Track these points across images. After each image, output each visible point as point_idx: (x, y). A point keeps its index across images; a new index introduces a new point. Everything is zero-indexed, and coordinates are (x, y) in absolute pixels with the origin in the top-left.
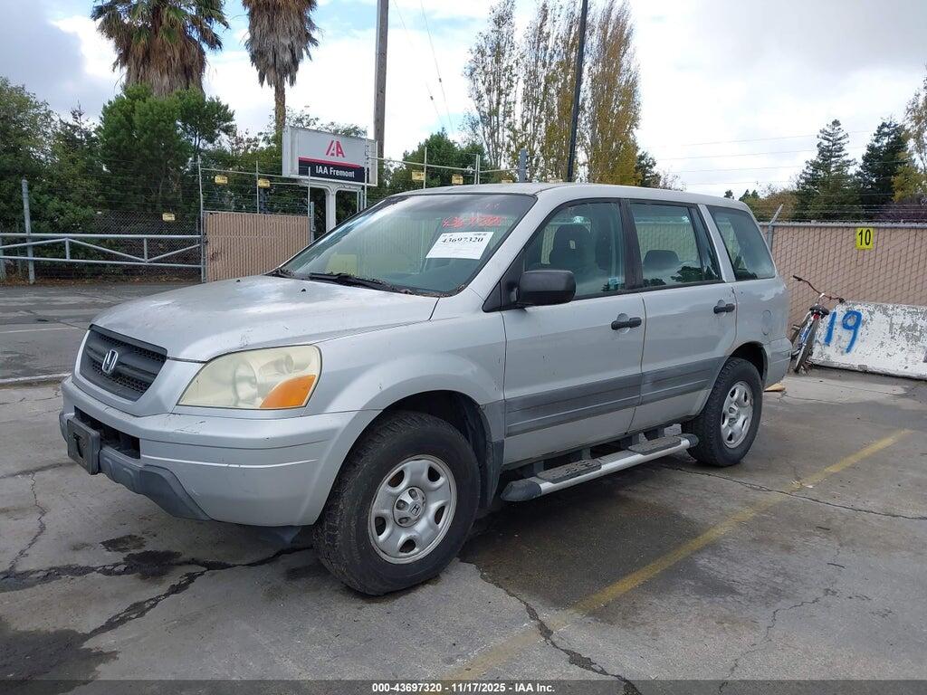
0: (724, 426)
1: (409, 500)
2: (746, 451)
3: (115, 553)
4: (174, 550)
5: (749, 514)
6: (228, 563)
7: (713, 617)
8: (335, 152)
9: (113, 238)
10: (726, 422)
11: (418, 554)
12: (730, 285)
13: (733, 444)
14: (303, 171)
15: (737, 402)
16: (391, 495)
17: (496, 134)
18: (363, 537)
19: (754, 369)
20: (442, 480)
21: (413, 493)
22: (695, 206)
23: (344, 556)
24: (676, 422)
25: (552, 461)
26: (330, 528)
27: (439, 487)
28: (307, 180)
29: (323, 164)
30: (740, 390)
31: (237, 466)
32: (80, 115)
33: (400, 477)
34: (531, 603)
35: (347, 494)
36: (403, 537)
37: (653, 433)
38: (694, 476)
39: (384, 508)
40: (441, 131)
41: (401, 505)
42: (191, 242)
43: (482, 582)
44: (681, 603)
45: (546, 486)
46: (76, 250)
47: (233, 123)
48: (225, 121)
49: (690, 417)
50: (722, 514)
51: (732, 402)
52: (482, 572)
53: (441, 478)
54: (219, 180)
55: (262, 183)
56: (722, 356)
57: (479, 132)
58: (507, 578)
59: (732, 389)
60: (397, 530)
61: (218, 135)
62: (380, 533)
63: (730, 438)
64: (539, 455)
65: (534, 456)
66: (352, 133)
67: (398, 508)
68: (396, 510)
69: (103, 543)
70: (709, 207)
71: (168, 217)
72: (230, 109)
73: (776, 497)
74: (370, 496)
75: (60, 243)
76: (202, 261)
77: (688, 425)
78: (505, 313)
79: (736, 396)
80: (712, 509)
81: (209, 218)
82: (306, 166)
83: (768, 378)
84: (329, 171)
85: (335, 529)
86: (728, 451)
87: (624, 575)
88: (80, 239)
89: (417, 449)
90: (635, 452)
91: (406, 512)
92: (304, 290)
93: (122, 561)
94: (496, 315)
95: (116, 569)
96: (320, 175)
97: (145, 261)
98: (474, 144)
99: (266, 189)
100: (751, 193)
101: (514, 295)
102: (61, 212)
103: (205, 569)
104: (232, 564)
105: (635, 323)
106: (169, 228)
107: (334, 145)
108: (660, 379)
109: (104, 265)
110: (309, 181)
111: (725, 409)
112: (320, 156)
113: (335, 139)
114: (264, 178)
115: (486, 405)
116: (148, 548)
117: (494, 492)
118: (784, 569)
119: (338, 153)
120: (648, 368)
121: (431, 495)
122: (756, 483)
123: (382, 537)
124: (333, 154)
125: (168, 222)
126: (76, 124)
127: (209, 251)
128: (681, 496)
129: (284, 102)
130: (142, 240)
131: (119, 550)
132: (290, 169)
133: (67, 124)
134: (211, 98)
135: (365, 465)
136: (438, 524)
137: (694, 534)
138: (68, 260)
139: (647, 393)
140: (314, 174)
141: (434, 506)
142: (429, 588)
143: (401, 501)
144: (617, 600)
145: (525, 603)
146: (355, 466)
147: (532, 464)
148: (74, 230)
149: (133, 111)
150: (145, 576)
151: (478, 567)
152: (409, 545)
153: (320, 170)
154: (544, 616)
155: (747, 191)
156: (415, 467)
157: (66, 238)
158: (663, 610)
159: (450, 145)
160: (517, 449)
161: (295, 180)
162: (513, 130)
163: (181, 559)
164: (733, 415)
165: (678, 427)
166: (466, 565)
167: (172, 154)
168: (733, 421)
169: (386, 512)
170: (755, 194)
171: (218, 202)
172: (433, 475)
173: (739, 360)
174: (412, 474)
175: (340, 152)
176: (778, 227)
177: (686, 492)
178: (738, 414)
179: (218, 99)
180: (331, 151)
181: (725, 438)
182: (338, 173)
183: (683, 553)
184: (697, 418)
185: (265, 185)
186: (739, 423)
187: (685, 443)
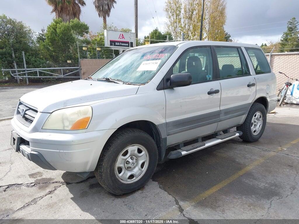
0: (252, 128)
1: (130, 161)
2: (260, 136)
3: (32, 179)
4: (52, 177)
5: (262, 160)
6: (70, 182)
7: (246, 204)
8: (122, 37)
9: (52, 69)
10: (253, 126)
11: (135, 180)
12: (254, 76)
13: (255, 134)
14: (111, 45)
15: (257, 119)
16: (124, 159)
17: (176, 29)
18: (113, 175)
19: (263, 107)
20: (143, 153)
21: (132, 158)
22: (240, 48)
23: (106, 182)
24: (234, 127)
25: (187, 144)
26: (100, 172)
27: (142, 156)
28: (113, 47)
29: (118, 42)
30: (258, 114)
31: (63, 151)
32: (44, 31)
33: (127, 152)
34: (177, 198)
35: (106, 159)
36: (129, 174)
37: (225, 131)
38: (241, 146)
39: (121, 164)
40: (156, 28)
41: (128, 162)
42: (77, 69)
43: (160, 189)
44: (234, 198)
45: (184, 153)
46: (41, 73)
47: (89, 30)
48: (86, 29)
49: (240, 125)
50: (251, 161)
51: (255, 119)
52: (160, 185)
53: (143, 152)
54: (84, 48)
55: (98, 49)
56: (251, 102)
57: (171, 29)
58: (169, 188)
59: (255, 114)
60: (126, 172)
61: (84, 34)
62: (120, 173)
63: (255, 132)
64: (181, 141)
65: (179, 142)
66: (127, 31)
67: (126, 163)
68: (126, 164)
69: (29, 175)
70: (245, 48)
71: (69, 62)
72: (88, 25)
73: (272, 154)
74: (115, 160)
75: (36, 71)
76: (80, 75)
77: (239, 128)
78: (165, 91)
79: (256, 117)
80: (248, 159)
81: (82, 61)
82: (113, 43)
83: (269, 109)
84: (120, 44)
85: (102, 173)
86: (254, 136)
87: (213, 186)
88: (42, 70)
89: (132, 142)
90: (218, 139)
91: (130, 165)
92: (91, 85)
93: (34, 182)
94: (162, 91)
95: (31, 185)
96: (117, 45)
97: (62, 76)
98: (168, 32)
99: (100, 51)
100: (264, 44)
101: (169, 83)
102: (36, 61)
103: (61, 184)
104: (71, 182)
105: (217, 92)
106: (70, 65)
107: (121, 35)
108: (227, 112)
109: (50, 78)
110: (114, 48)
111: (252, 121)
112: (117, 39)
113: (122, 33)
114: (99, 47)
115: (158, 125)
116: (44, 177)
117: (164, 156)
118: (275, 183)
119: (122, 38)
120: (222, 108)
121: (139, 158)
122: (265, 148)
123: (120, 175)
124: (121, 38)
125: (69, 63)
126: (43, 33)
127: (82, 72)
128: (236, 154)
129: (106, 22)
130: (61, 69)
131: (34, 178)
132: (107, 44)
133: (40, 34)
134: (82, 22)
135: (112, 149)
136: (142, 168)
137: (240, 169)
138: (38, 77)
139: (222, 117)
140: (115, 45)
141: (141, 162)
142: (140, 191)
143: (127, 161)
144: (210, 197)
145: (174, 198)
146: (108, 149)
147: (179, 145)
148: (40, 67)
149: (57, 27)
150: (40, 188)
151: (159, 183)
152: (132, 177)
153: (117, 44)
154: (181, 203)
155: (263, 44)
156: (132, 149)
157: (37, 70)
158: (227, 200)
159: (160, 33)
160: (172, 140)
161: (109, 47)
162: (181, 27)
163: (54, 181)
164: (256, 123)
165: (235, 129)
166: (154, 182)
167: (69, 41)
168: (255, 125)
169: (122, 165)
170: (266, 45)
171: (85, 56)
172: (140, 151)
173: (257, 103)
174: (131, 151)
175: (123, 37)
176: (273, 55)
177: (238, 152)
178: (257, 123)
179: (84, 22)
180: (120, 37)
181: (253, 132)
182: (123, 44)
183: (235, 176)
184: (242, 125)
185: (99, 49)
186: (258, 126)
187: (237, 134)
